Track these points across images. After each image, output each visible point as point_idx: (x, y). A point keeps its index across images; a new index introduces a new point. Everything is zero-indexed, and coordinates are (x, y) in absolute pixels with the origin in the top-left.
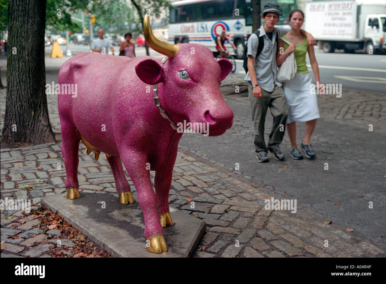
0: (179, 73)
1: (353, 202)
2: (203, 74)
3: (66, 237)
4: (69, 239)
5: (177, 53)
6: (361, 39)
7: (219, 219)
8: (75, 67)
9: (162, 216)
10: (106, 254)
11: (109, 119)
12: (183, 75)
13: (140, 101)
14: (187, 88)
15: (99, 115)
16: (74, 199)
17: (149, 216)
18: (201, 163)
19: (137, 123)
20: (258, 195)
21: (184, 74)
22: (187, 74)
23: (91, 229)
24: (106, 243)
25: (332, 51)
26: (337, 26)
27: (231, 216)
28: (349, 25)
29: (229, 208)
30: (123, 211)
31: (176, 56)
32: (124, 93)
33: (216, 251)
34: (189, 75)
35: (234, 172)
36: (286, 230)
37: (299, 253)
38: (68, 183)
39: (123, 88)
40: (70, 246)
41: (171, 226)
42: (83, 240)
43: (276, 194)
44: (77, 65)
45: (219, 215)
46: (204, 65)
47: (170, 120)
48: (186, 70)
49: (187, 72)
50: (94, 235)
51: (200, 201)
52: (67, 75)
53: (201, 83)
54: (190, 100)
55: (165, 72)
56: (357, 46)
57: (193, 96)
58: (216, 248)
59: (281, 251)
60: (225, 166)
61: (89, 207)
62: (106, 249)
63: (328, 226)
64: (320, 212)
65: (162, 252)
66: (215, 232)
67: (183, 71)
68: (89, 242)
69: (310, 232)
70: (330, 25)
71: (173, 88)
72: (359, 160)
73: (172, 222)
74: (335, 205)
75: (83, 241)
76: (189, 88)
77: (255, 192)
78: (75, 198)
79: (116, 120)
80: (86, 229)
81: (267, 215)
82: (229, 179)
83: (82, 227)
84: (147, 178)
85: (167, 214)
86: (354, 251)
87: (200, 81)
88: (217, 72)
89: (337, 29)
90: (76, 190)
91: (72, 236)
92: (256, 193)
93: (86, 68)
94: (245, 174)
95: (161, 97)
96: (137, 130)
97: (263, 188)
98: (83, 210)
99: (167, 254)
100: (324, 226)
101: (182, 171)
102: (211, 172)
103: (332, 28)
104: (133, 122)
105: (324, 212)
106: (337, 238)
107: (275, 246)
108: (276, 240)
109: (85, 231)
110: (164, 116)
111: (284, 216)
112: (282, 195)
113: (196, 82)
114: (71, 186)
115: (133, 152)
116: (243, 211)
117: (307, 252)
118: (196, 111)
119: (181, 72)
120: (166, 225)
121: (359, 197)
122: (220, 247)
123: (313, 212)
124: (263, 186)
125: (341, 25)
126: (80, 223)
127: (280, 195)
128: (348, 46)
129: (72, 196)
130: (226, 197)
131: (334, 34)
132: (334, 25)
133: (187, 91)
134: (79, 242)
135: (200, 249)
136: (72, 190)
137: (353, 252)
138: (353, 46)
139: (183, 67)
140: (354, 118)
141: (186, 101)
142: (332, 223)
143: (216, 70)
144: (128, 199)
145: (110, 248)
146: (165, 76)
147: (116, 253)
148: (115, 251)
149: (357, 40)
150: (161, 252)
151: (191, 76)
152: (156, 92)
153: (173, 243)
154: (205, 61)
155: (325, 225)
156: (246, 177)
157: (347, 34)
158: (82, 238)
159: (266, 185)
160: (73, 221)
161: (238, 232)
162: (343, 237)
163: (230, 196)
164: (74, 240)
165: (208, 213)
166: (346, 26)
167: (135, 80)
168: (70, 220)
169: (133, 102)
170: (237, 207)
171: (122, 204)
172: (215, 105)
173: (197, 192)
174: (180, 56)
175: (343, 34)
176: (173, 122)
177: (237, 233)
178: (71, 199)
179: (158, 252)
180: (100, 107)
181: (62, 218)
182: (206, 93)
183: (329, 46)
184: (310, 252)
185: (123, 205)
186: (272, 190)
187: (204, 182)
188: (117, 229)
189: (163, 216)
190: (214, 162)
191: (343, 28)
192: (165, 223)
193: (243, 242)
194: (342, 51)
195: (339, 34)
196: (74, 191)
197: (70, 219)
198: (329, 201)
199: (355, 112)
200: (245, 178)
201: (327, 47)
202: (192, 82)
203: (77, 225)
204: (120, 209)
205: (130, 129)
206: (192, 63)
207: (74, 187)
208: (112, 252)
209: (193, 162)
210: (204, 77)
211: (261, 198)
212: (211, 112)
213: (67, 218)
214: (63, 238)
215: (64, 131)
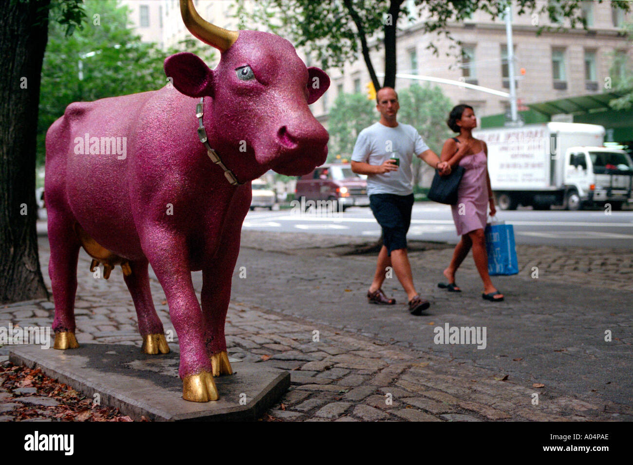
0: (237, 73)
1: (544, 356)
2: (278, 74)
3: (45, 395)
4: (51, 397)
5: (234, 41)
6: (558, 186)
7: (314, 376)
8: (73, 113)
9: (213, 358)
10: (111, 411)
11: (124, 184)
12: (243, 73)
13: (174, 141)
14: (250, 96)
15: (108, 179)
16: (66, 349)
17: (187, 340)
18: (290, 322)
19: (169, 178)
20: (385, 352)
21: (245, 71)
22: (250, 72)
23: (90, 379)
24: (112, 394)
25: (512, 207)
26: (520, 167)
27: (335, 373)
28: (539, 165)
29: (333, 365)
30: (149, 361)
31: (232, 47)
32: (148, 131)
33: (305, 409)
34: (254, 72)
35: (345, 329)
36: (429, 387)
37: (450, 409)
38: (57, 323)
39: (148, 122)
40: (51, 405)
41: (229, 375)
42: (75, 396)
43: (415, 351)
44: (76, 109)
45: (316, 372)
46: (279, 61)
47: (224, 168)
48: (249, 65)
49: (251, 68)
50: (93, 386)
51: (283, 358)
52: (61, 129)
53: (275, 86)
54: (256, 115)
55: (216, 76)
56: (553, 198)
57: (259, 107)
58: (307, 405)
59: (419, 408)
60: (331, 324)
61: (90, 357)
62: (112, 404)
63: (503, 382)
64: (487, 367)
65: (209, 400)
66: (306, 390)
67: (244, 67)
68: (85, 399)
69: (470, 388)
70: (508, 166)
71: (227, 99)
72: (555, 315)
73: (231, 370)
74: (514, 360)
75: (75, 399)
76: (254, 95)
77: (379, 349)
78: (69, 347)
79: (135, 179)
80: (81, 380)
81: (397, 372)
82: (335, 338)
83: (74, 378)
84: (185, 275)
85: (223, 354)
86: (545, 407)
87: (272, 82)
88: (300, 74)
89: (520, 172)
90: (70, 335)
91: (56, 392)
92: (380, 351)
93: (91, 113)
94: (363, 331)
95: (209, 126)
96: (170, 190)
97: (393, 346)
98: (80, 360)
99: (217, 403)
100: (494, 382)
101: (256, 330)
102: (306, 331)
103: (512, 171)
104: (162, 177)
105: (495, 368)
106: (517, 394)
107: (408, 403)
108: (410, 397)
109: (80, 383)
110: (214, 158)
111: (427, 372)
112: (424, 352)
113: (265, 85)
114: (61, 328)
115: (162, 231)
116: (356, 369)
117: (464, 409)
118: (265, 132)
119: (241, 70)
120: (220, 372)
121: (555, 351)
122: (314, 405)
123: (477, 368)
124: (392, 343)
125: (527, 165)
126: (71, 373)
127: (421, 352)
128: (538, 198)
129: (63, 344)
130: (329, 354)
131: (516, 180)
132: (515, 166)
133: (250, 100)
134: (67, 400)
135: (278, 407)
136: (63, 335)
137: (544, 409)
138: (546, 198)
139: (245, 62)
140: (548, 273)
141: (249, 118)
142: (509, 378)
143: (300, 70)
144: (158, 347)
145: (119, 400)
146: (215, 84)
147: (128, 405)
148: (127, 402)
149: (553, 188)
150: (207, 400)
151: (256, 74)
152: (201, 120)
153: (230, 391)
154: (281, 56)
155: (497, 380)
156: (366, 334)
157: (537, 180)
158: (74, 394)
159: (398, 342)
160: (60, 372)
161: (346, 389)
162: (526, 393)
163: (336, 353)
164: (59, 398)
165: (296, 370)
166: (534, 166)
167: (169, 109)
168: (55, 372)
169: (164, 143)
170: (346, 364)
171: (148, 354)
172: (296, 118)
173: (281, 349)
174: (239, 45)
175: (530, 180)
176: (228, 169)
177: (343, 391)
178: (62, 349)
179: (202, 399)
180: (110, 166)
181: (43, 371)
182: (282, 100)
183: (508, 200)
184: (470, 408)
185: (150, 355)
186: (408, 346)
187: (294, 340)
188: (135, 379)
189: (216, 357)
190: (311, 320)
191: (529, 171)
192: (219, 370)
193: (354, 399)
194: (530, 207)
195: (523, 180)
196: (67, 335)
197: (56, 370)
198: (504, 356)
199: (549, 267)
200: (364, 336)
201: (505, 202)
202: (259, 85)
203: (66, 377)
204: (144, 359)
205: (158, 190)
206: (258, 54)
207: (67, 330)
208: (122, 404)
209: (278, 320)
210: (279, 77)
211: (388, 356)
212: (290, 129)
213: (51, 370)
214: (40, 396)
215: (52, 228)
